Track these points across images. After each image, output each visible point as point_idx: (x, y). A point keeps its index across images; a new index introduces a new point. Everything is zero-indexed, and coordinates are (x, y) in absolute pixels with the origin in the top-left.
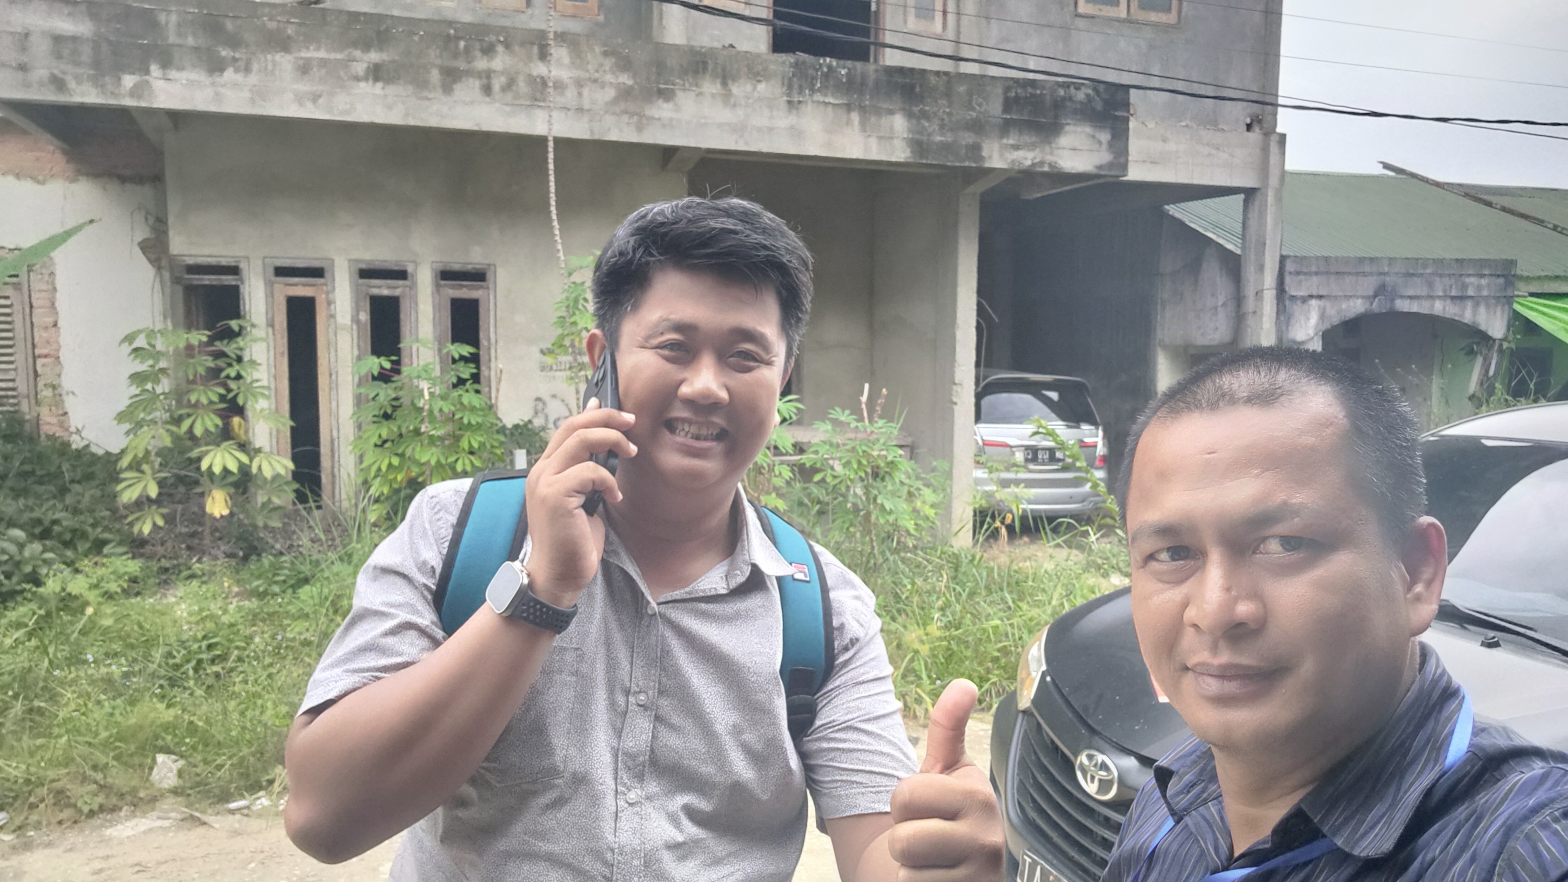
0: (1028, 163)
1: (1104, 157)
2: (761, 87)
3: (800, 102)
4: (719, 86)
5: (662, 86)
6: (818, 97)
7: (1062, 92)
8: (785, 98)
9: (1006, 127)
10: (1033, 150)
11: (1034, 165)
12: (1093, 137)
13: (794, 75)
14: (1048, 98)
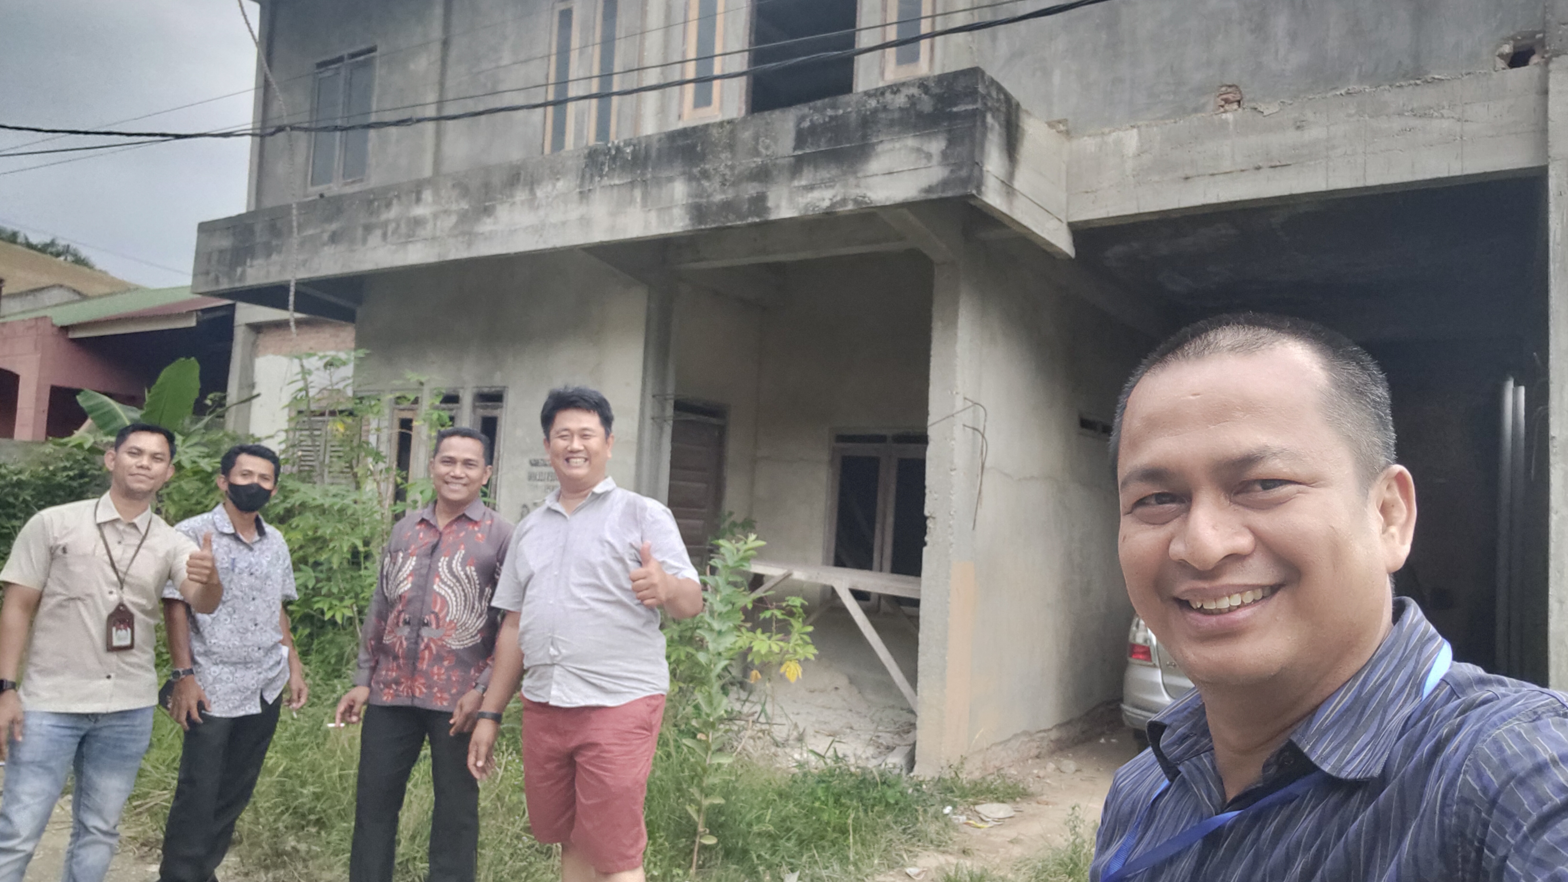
0: (826, 204)
1: (935, 174)
2: (560, 184)
3: (590, 190)
4: (527, 192)
5: (487, 204)
6: (606, 181)
7: (873, 103)
8: (578, 190)
9: (798, 165)
10: (832, 187)
11: (833, 205)
12: (919, 150)
13: (587, 166)
14: (854, 115)
